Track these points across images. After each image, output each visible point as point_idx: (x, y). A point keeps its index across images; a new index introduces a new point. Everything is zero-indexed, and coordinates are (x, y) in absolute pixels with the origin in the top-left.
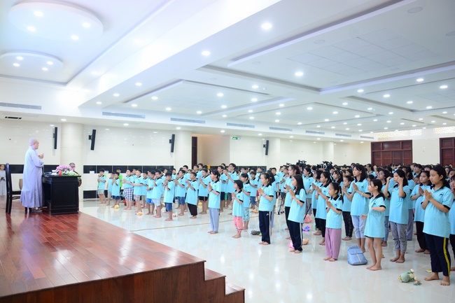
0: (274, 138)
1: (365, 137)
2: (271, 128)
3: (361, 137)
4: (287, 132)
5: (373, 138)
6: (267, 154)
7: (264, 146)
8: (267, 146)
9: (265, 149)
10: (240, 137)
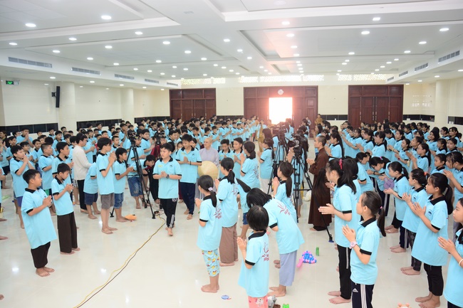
0: (67, 83)
1: (170, 84)
2: (75, 69)
3: (168, 83)
4: (88, 75)
5: (177, 85)
6: (58, 105)
7: (53, 94)
8: (57, 95)
9: (54, 99)
10: (18, 80)
